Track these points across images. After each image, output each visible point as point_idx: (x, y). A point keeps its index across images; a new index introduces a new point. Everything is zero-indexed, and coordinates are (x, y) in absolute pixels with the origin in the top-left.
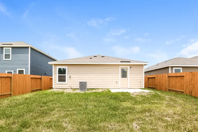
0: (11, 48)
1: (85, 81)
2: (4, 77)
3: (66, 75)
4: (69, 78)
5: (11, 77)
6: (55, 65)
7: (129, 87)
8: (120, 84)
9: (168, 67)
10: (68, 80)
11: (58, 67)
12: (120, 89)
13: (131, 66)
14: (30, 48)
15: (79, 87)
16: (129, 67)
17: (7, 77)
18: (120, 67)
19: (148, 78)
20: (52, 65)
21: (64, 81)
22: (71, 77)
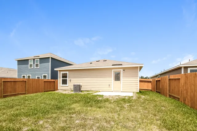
0: (39, 59)
1: (78, 84)
2: (20, 81)
3: (68, 79)
4: (69, 81)
5: (26, 81)
6: (59, 70)
7: (121, 91)
8: (112, 87)
9: (180, 68)
10: (69, 83)
11: (62, 72)
12: (112, 91)
13: (124, 69)
14: (50, 58)
15: (73, 89)
16: (122, 70)
17: (22, 81)
18: (113, 70)
19: (156, 81)
20: (57, 71)
21: (66, 84)
22: (71, 80)
